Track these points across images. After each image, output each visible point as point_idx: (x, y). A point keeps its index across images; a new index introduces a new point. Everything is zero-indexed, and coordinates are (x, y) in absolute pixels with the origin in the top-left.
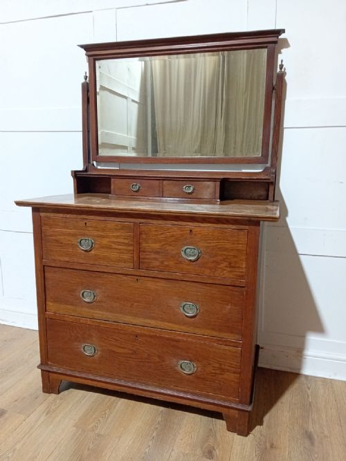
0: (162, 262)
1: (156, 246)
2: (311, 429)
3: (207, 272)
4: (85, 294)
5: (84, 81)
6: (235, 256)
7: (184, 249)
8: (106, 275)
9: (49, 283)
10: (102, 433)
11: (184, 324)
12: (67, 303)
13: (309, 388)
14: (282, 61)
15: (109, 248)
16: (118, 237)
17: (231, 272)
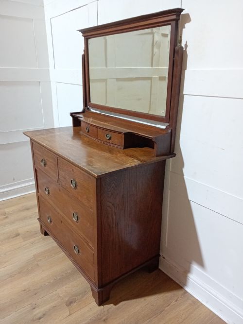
0: (65, 184)
1: (63, 174)
5: (83, 53)
6: (88, 193)
13: (176, 301)
15: (50, 168)
16: (52, 162)
17: (88, 202)
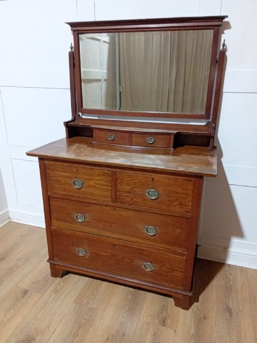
0: (132, 199)
1: (128, 188)
2: (231, 305)
3: (164, 207)
4: (78, 217)
5: (70, 50)
6: (184, 198)
7: (148, 191)
8: (92, 205)
9: (52, 208)
10: (93, 307)
11: (147, 240)
12: (65, 221)
14: (224, 41)
15: (95, 187)
16: (101, 180)
17: (180, 208)
